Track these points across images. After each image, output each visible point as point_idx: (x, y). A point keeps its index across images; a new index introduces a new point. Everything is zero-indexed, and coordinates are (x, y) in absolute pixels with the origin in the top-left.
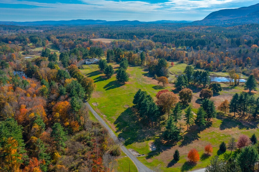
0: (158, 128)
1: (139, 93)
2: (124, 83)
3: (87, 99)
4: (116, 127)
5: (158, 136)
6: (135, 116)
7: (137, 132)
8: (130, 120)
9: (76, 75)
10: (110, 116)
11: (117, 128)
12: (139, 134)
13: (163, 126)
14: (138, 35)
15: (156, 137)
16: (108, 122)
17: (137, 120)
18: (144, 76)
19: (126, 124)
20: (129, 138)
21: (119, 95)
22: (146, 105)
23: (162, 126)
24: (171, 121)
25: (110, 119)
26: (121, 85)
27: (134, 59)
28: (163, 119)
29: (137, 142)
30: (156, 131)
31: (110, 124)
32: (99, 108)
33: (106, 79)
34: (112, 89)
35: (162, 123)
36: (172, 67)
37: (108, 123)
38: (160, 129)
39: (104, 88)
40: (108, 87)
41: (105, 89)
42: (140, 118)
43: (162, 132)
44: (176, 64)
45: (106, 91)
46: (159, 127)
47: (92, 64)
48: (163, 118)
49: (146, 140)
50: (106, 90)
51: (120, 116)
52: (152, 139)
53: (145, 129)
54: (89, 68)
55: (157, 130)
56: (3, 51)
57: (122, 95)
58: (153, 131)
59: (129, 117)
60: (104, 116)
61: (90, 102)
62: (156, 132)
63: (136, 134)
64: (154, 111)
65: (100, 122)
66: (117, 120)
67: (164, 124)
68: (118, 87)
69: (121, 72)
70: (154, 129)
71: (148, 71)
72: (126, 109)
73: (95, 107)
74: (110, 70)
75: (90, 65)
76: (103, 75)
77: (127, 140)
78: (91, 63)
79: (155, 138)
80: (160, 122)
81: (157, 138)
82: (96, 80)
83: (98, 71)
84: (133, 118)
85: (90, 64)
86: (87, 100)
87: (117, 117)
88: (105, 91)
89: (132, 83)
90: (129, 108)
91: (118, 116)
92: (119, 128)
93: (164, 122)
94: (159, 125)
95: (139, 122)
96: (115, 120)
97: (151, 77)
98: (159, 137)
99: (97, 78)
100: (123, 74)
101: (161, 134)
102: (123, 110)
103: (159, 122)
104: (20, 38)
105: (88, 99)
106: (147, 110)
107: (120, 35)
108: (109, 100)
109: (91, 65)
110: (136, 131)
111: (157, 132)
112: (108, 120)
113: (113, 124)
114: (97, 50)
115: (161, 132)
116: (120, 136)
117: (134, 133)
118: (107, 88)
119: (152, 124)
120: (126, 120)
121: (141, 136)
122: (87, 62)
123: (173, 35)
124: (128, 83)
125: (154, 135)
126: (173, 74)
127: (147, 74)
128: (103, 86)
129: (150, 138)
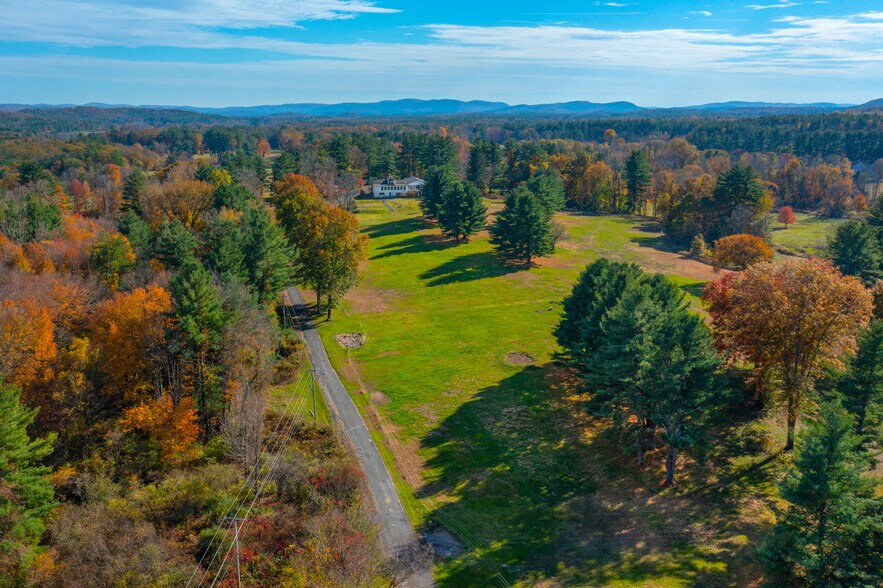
0: (718, 501)
1: (598, 274)
2: (529, 262)
3: (321, 315)
4: (429, 464)
5: (712, 558)
6: (564, 415)
7: (561, 507)
8: (521, 431)
9: (291, 205)
10: (413, 398)
11: (434, 473)
12: (573, 520)
13: (752, 488)
14: (625, 129)
15: (700, 564)
16: (389, 429)
17: (574, 435)
18: (637, 244)
19: (493, 451)
20: (496, 546)
21: (491, 306)
22: (631, 331)
23: (743, 491)
24: (831, 441)
25: (402, 414)
26: (513, 269)
27: (593, 185)
28: (753, 448)
29: (548, 576)
30: (696, 518)
31: (394, 443)
32: (359, 359)
33: (441, 247)
34: (462, 284)
35: (743, 472)
36: (785, 228)
37: (383, 436)
38: (730, 510)
39: (424, 276)
40: (444, 275)
41: (428, 281)
42: (590, 425)
43: (747, 529)
44: (805, 220)
45: (430, 288)
46: (726, 493)
47: (398, 196)
48: (749, 442)
49: (622, 576)
50: (432, 284)
51: (466, 406)
52: (671, 572)
53: (616, 498)
54: (383, 212)
55: (705, 513)
56: (83, 156)
57: (507, 309)
58: (677, 515)
59: (519, 414)
60: (378, 395)
61: (329, 328)
62: (698, 526)
63: (547, 524)
64: (687, 369)
65: (339, 426)
66: (443, 424)
67: (756, 475)
68: (492, 275)
69: (517, 204)
70: (683, 504)
71: (659, 231)
72: (513, 373)
73: (346, 351)
74: (464, 204)
75: (388, 201)
76: (437, 231)
77: (478, 553)
78: (394, 192)
79: (692, 568)
80: (731, 460)
81: (709, 566)
82: (395, 248)
83: (417, 221)
84: (543, 421)
85: (390, 197)
86: (321, 319)
87: (450, 409)
88: (423, 290)
89: (570, 265)
90: (531, 368)
91: (459, 403)
92: (446, 471)
93: (755, 467)
94: (725, 480)
95: (584, 446)
96: (432, 421)
97: (675, 251)
98: (721, 566)
99: (402, 244)
100: (523, 213)
101: (741, 539)
102: (494, 377)
103: (721, 462)
104: (173, 134)
105: (326, 317)
106: (637, 367)
107: (548, 129)
108: (431, 324)
109: (397, 200)
110: (553, 502)
111: (708, 526)
112: (392, 420)
113: (413, 443)
114: (431, 144)
115: (735, 531)
116: (432, 525)
117: (540, 513)
118: (437, 278)
119: (671, 465)
120: (498, 428)
121: (584, 543)
122: (377, 189)
123: (783, 126)
124: (550, 261)
125: (680, 543)
126: (791, 254)
127: (658, 239)
128: (419, 272)
129: (655, 564)
